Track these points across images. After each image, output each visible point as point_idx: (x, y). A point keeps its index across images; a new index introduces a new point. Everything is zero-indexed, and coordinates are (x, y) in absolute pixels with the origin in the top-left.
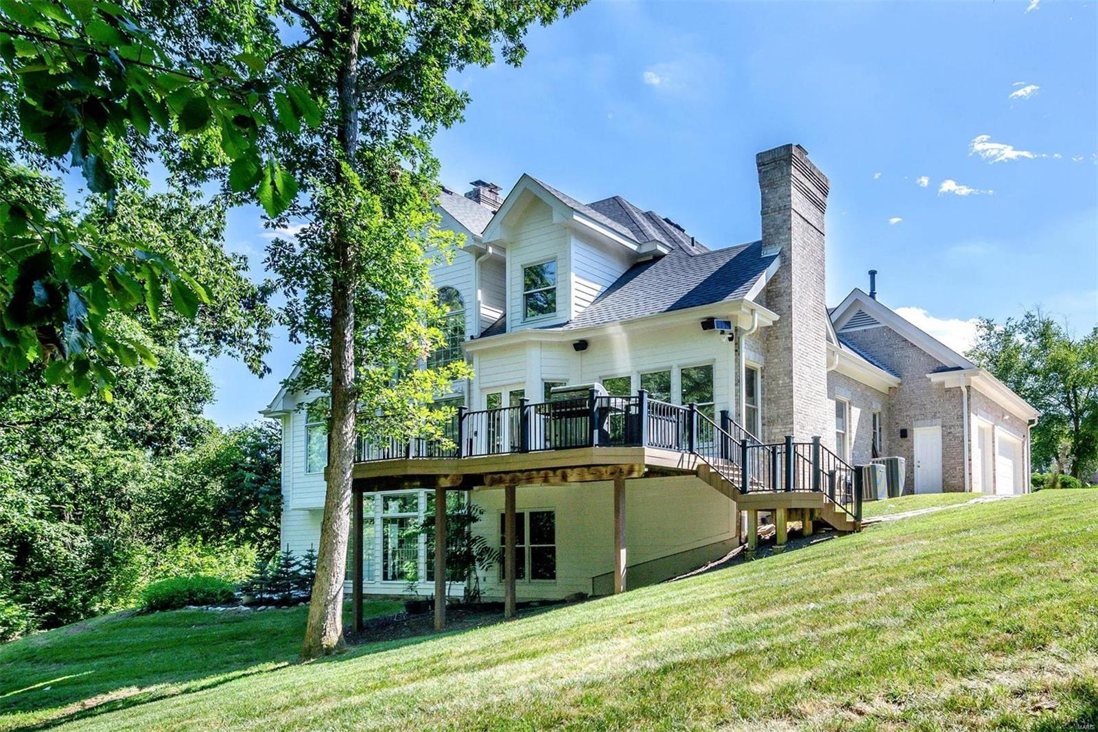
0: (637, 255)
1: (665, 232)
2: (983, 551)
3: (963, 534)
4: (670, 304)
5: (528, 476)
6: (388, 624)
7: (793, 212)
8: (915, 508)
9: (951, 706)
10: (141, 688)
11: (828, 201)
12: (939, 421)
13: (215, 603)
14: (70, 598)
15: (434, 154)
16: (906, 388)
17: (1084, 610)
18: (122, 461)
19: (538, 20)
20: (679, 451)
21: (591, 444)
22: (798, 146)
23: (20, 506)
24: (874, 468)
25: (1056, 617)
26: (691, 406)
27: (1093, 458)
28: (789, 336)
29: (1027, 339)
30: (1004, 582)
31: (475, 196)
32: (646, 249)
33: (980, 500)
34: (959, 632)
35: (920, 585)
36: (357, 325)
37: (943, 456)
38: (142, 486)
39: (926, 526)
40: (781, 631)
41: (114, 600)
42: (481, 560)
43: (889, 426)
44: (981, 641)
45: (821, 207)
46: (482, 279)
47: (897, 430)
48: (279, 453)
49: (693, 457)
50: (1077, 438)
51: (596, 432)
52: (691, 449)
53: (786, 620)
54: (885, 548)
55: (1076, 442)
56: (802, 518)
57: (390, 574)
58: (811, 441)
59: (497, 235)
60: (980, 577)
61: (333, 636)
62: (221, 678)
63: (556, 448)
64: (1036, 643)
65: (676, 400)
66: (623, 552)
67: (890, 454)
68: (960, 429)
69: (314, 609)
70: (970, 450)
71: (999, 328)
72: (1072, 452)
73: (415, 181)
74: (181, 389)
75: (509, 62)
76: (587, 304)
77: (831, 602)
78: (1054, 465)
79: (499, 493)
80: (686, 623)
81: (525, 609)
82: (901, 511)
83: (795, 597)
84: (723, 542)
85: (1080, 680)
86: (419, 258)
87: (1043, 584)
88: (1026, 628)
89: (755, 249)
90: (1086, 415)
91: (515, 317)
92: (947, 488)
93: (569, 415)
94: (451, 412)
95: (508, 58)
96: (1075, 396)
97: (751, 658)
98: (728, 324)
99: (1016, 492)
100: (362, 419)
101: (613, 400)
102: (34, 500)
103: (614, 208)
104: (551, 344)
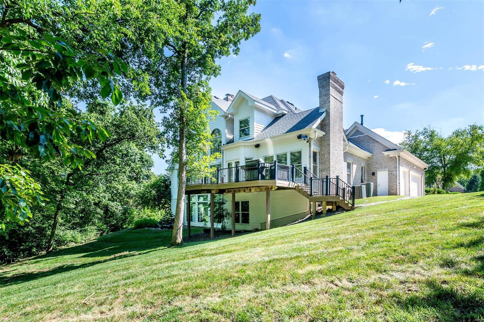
0: (277, 114)
1: (287, 106)
2: (398, 220)
3: (392, 213)
4: (287, 130)
5: (239, 190)
6: (198, 236)
7: (330, 96)
8: (376, 202)
9: (373, 286)
10: (129, 252)
11: (344, 91)
12: (387, 169)
13: (152, 227)
14: (118, 223)
15: (210, 86)
16: (374, 157)
17: (437, 247)
18: (130, 184)
19: (244, 39)
20: (288, 181)
21: (258, 179)
22: (333, 72)
23: (105, 197)
24: (361, 187)
25: (424, 250)
26: (293, 166)
27: (451, 182)
28: (329, 140)
29: (424, 138)
30: (404, 233)
31: (226, 99)
32: (280, 112)
33: (402, 199)
34: (382, 254)
35: (371, 233)
36: (187, 142)
37: (389, 182)
38: (135, 192)
39: (378, 209)
40: (314, 249)
41: (129, 224)
42: (226, 216)
43: (368, 171)
44: (391, 258)
45: (341, 93)
46: (227, 126)
47: (371, 173)
48: (170, 182)
49: (293, 183)
50: (445, 175)
51: (260, 175)
52: (293, 180)
53: (317, 244)
54: (360, 217)
55: (445, 176)
56: (332, 205)
57: (200, 220)
58: (336, 177)
59: (231, 111)
60: (395, 230)
61: (179, 240)
62: (149, 251)
63: (247, 181)
64: (414, 260)
65: (289, 164)
66: (269, 216)
67: (368, 182)
68: (395, 172)
69: (174, 231)
70: (399, 180)
71: (413, 134)
72: (442, 180)
73: (204, 95)
74: (146, 163)
75: (235, 54)
76: (260, 132)
77: (335, 238)
78: (435, 185)
79: (230, 195)
80: (282, 243)
81: (239, 233)
82: (370, 202)
83: (322, 235)
84: (304, 213)
85: (430, 279)
86: (205, 120)
87: (420, 235)
88: (410, 253)
89: (317, 109)
90: (448, 166)
91: (237, 137)
92: (390, 194)
93: (252, 169)
94: (214, 169)
95: (234, 53)
96: (444, 158)
97: (301, 259)
98: (306, 137)
99: (418, 195)
100: (188, 172)
101: (265, 164)
102: (108, 195)
103: (270, 99)
104: (248, 146)
